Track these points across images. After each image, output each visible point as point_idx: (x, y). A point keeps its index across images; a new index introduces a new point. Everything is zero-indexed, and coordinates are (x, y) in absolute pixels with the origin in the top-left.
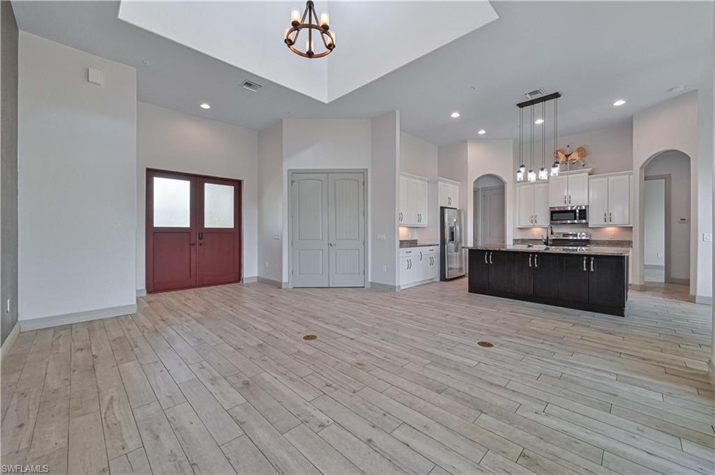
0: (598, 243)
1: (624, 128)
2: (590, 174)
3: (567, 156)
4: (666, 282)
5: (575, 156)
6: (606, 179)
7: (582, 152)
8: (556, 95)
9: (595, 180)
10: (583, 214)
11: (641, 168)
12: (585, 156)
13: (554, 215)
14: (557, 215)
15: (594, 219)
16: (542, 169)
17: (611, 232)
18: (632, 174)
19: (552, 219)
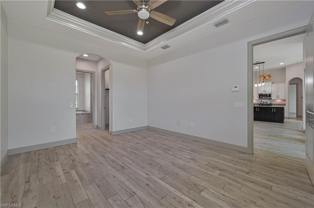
0: (274, 105)
1: (283, 70)
2: (272, 83)
3: (264, 77)
4: (297, 117)
5: (267, 77)
6: (277, 85)
7: (269, 76)
8: (264, 62)
9: (273, 85)
10: (270, 95)
11: (288, 82)
12: (270, 77)
13: (260, 96)
14: (261, 96)
15: (273, 97)
16: (259, 83)
17: (279, 101)
18: (285, 83)
19: (259, 97)
